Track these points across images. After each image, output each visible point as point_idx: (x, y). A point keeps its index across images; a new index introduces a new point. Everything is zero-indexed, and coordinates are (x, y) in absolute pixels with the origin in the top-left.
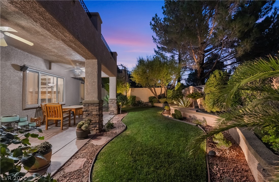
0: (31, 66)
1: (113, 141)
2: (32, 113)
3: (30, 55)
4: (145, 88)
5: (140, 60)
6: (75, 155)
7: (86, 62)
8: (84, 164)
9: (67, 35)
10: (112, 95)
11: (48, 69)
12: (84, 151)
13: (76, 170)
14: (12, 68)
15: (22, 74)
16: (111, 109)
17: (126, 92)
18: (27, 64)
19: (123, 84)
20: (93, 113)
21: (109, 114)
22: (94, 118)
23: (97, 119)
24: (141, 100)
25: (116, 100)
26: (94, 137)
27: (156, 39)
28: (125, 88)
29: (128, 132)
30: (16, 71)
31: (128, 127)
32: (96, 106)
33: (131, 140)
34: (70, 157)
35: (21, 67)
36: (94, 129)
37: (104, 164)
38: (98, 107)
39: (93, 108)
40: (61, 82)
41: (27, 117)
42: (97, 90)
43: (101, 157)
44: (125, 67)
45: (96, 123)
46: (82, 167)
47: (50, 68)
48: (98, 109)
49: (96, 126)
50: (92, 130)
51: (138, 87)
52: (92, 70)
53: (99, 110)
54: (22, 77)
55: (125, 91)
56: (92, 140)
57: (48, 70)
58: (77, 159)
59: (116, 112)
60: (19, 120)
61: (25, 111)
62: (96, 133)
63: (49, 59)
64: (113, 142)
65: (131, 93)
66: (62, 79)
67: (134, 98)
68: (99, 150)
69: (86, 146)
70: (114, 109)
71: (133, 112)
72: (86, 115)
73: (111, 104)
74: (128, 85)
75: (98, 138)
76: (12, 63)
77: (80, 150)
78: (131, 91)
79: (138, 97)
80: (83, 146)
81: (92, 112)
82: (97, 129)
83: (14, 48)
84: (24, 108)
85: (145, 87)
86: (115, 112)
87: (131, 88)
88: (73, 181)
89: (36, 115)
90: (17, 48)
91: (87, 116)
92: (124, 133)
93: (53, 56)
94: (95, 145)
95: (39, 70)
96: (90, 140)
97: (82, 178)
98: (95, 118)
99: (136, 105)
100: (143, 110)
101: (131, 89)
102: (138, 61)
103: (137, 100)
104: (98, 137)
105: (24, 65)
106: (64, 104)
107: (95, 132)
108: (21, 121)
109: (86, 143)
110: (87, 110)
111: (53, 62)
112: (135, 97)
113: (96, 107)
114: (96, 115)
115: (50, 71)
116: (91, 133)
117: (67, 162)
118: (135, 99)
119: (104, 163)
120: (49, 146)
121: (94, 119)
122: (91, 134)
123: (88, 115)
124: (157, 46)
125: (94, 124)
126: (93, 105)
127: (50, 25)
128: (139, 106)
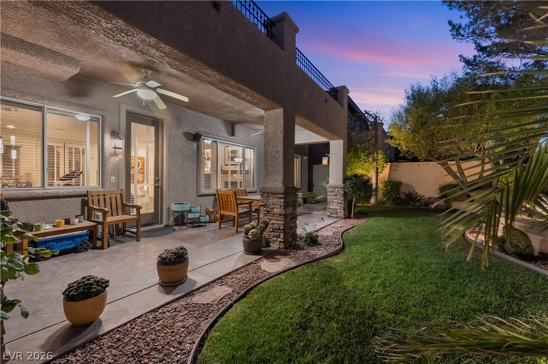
0: (207, 133)
1: (295, 270)
2: (209, 203)
3: (205, 116)
4: (426, 163)
5: (413, 95)
6: (223, 278)
7: (265, 116)
8: (224, 297)
9: (209, 72)
10: (335, 177)
11: (229, 135)
12: (239, 276)
13: (205, 303)
14: (184, 138)
15: (195, 147)
16: (331, 207)
17: (377, 172)
18: (201, 130)
19: (370, 153)
20: (276, 211)
21: (329, 216)
22: (275, 220)
23: (280, 222)
24: (417, 191)
25: (343, 189)
26: (271, 255)
27: (460, 27)
28: (375, 163)
29: (337, 261)
30: (188, 141)
31: (347, 250)
32: (280, 198)
33: (331, 278)
34: (212, 279)
35: (194, 135)
36: (276, 241)
37: (248, 310)
38: (282, 200)
39: (275, 200)
40: (250, 154)
41: (199, 207)
42: (282, 167)
43: (255, 296)
44: (376, 116)
45: (279, 229)
46: (216, 303)
47: (233, 134)
48: (282, 204)
49: (280, 235)
50: (273, 242)
51: (405, 159)
52: (275, 130)
53: (284, 206)
54: (196, 150)
55: (375, 170)
56: (264, 260)
57: (231, 137)
58: (222, 285)
59: (343, 213)
60: (191, 209)
61: (200, 198)
62: (279, 248)
63: (229, 119)
64: (293, 273)
65: (389, 174)
66: (252, 150)
67: (393, 186)
68: (259, 281)
69: (249, 268)
70: (338, 207)
71: (381, 218)
72: (265, 212)
73: (331, 197)
74: (380, 156)
75: (276, 258)
76: (184, 131)
77: (234, 271)
78: (390, 169)
79: (407, 185)
80: (243, 267)
81: (273, 208)
82: (280, 242)
83: (185, 109)
84: (199, 194)
85: (426, 161)
86: (340, 213)
87: (389, 164)
88: (190, 318)
89: (214, 205)
90: (189, 109)
91: (266, 215)
92: (329, 259)
93: (230, 112)
94: (263, 269)
95: (217, 137)
96: (261, 258)
97: (203, 320)
98: (277, 220)
99: (404, 202)
100: (412, 216)
101: (390, 166)
102: (408, 98)
103: (403, 190)
104: (278, 257)
105: (197, 133)
106: (254, 191)
107: (277, 247)
108: (192, 211)
109: (252, 263)
110: (266, 204)
111: (237, 123)
112: (397, 185)
113: (279, 200)
114: (280, 215)
115: (233, 138)
116: (270, 246)
117: (205, 286)
118: (398, 190)
119: (249, 308)
120: (181, 254)
121: (276, 222)
122: (271, 248)
123: (268, 213)
124: (474, 46)
125: (276, 231)
126: (274, 196)
127: (178, 63)
128: (411, 205)
